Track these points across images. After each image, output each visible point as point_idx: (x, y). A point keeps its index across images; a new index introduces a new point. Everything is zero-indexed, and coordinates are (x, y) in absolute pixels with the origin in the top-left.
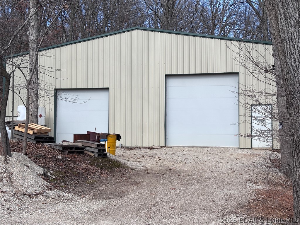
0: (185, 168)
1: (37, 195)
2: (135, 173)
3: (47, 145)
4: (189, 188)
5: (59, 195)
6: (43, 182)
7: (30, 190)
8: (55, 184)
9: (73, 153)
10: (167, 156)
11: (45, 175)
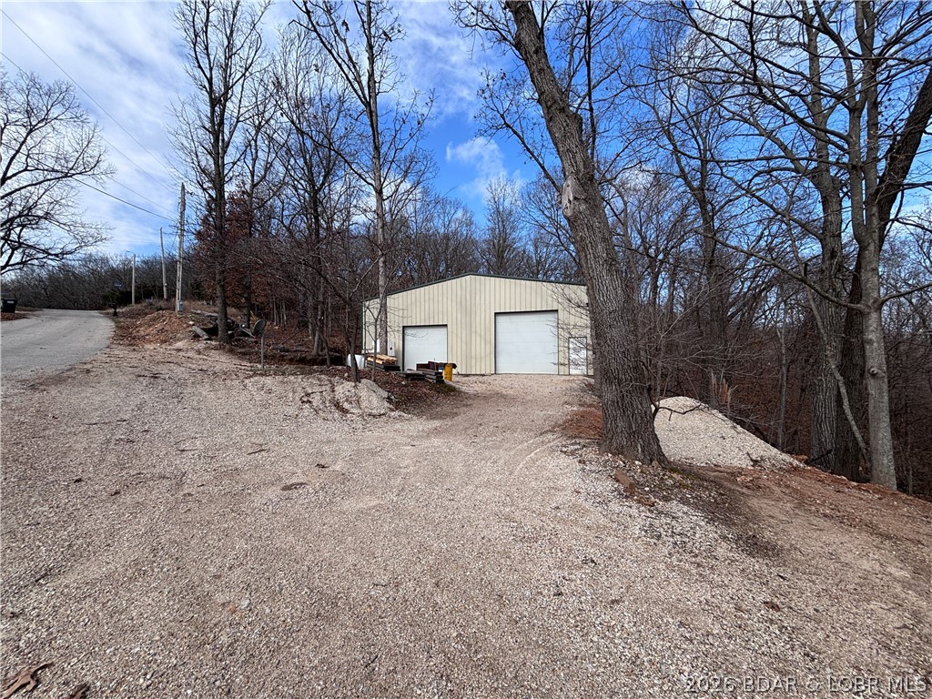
0: (511, 392)
1: (380, 415)
2: (468, 396)
3: (393, 373)
4: (513, 409)
5: (400, 416)
6: (387, 404)
7: (374, 412)
8: (397, 406)
9: (415, 379)
10: (496, 382)
11: (389, 398)
